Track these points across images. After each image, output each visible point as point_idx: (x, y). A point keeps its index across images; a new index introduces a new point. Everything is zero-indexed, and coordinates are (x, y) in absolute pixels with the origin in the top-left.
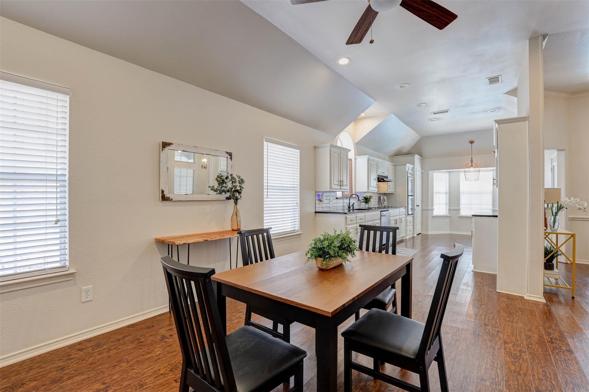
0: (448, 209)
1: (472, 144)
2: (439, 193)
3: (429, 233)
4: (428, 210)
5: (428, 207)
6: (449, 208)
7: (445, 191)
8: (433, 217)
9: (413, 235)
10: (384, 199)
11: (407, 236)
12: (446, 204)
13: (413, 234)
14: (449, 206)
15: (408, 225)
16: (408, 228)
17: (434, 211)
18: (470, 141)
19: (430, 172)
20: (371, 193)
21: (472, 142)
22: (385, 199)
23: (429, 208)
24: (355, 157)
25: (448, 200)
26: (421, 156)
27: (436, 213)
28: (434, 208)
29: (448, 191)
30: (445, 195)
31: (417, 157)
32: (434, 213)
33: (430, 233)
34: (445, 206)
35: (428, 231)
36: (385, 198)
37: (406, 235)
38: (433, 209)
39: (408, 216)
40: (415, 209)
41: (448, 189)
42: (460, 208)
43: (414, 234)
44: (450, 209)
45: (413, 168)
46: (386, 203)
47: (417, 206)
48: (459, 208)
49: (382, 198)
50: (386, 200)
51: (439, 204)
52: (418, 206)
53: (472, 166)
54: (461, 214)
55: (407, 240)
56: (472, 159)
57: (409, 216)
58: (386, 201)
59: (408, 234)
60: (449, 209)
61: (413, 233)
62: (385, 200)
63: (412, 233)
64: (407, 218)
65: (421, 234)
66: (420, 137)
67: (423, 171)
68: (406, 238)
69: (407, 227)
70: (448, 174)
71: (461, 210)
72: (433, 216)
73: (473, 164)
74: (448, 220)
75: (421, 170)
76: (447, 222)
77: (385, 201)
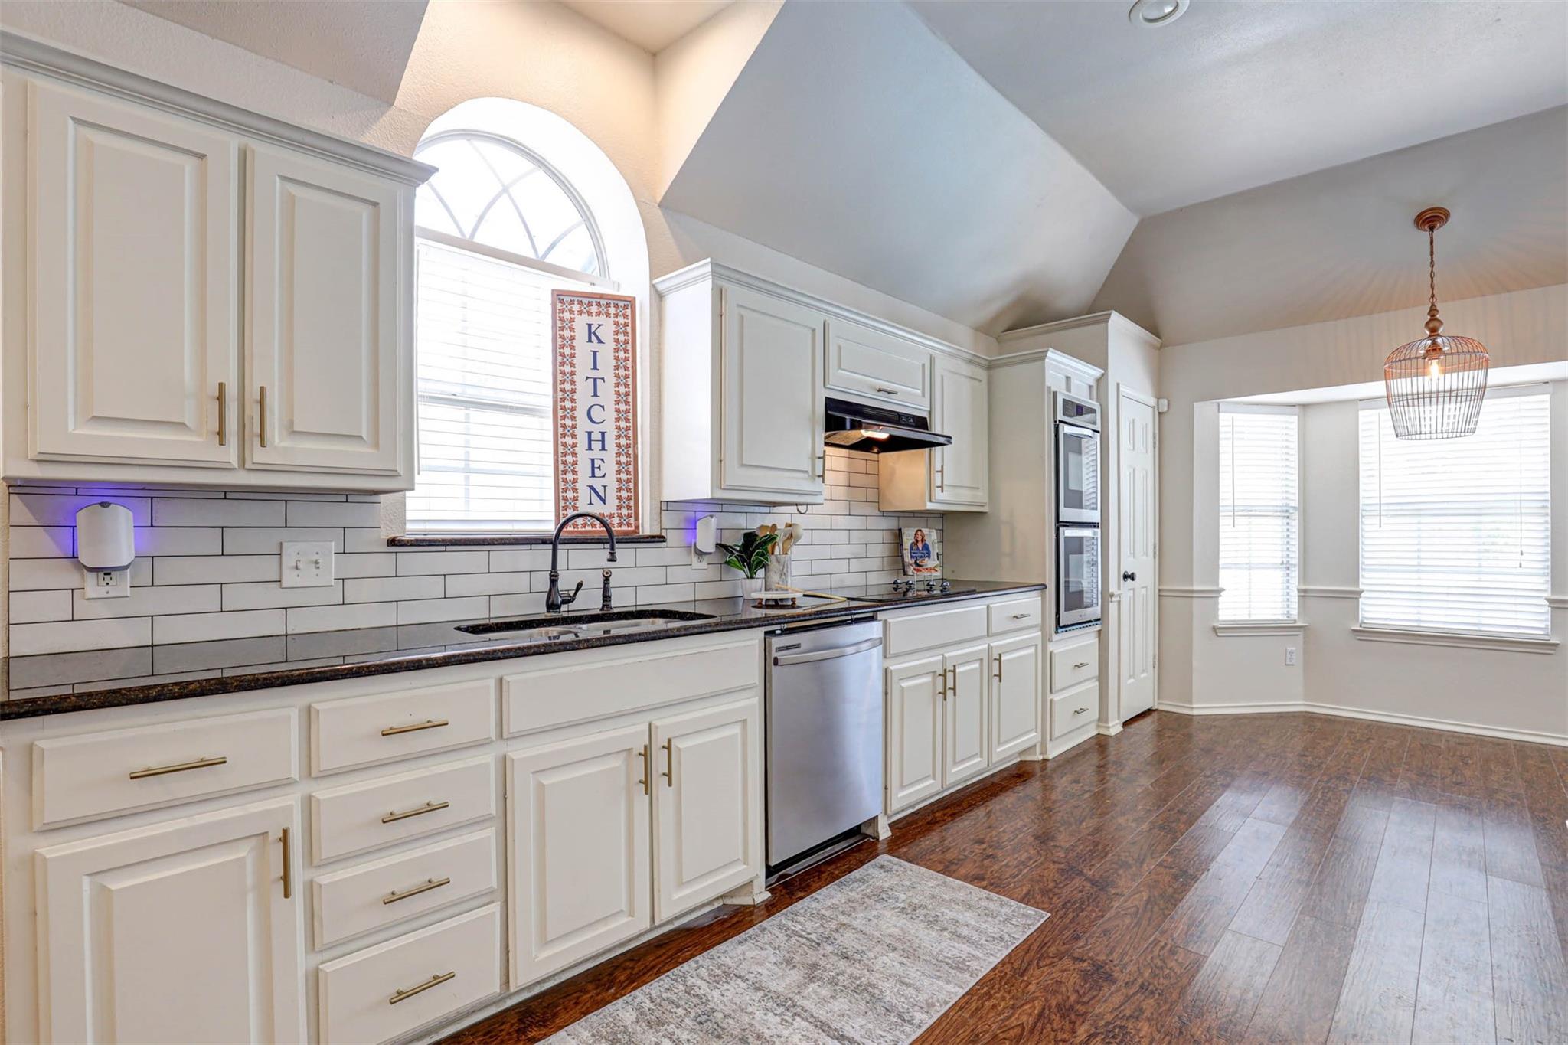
0: (1296, 593)
1: (1432, 229)
2: (1250, 512)
3: (1195, 712)
4: (1188, 595)
5: (1192, 585)
6: (1303, 587)
7: (1279, 503)
8: (1215, 629)
9: (1098, 726)
10: (920, 546)
11: (1049, 745)
12: (1288, 569)
13: (1099, 720)
14: (1304, 577)
15: (1057, 686)
16: (1057, 698)
17: (1220, 599)
18: (1420, 215)
19: (1198, 406)
20: (793, 509)
21: (1431, 219)
22: (928, 542)
23: (1196, 588)
24: (653, 287)
25: (1295, 549)
26: (1153, 329)
27: (1231, 609)
28: (1221, 586)
29: (1295, 504)
30: (1279, 521)
31: (1119, 326)
32: (1220, 612)
33: (1200, 708)
34: (1279, 575)
35: (1191, 702)
36: (932, 536)
37: (1047, 735)
38: (1219, 591)
39: (1055, 637)
40: (1112, 596)
41: (1295, 491)
42: (1361, 587)
43: (1107, 721)
44: (1305, 591)
45: (1101, 381)
46: (931, 562)
47: (1126, 577)
48: (1358, 585)
49: (908, 540)
50: (935, 550)
51: (1250, 567)
52: (1132, 577)
53: (1434, 350)
54: (1367, 615)
55: (1049, 764)
56: (1433, 311)
57: (1061, 636)
58: (934, 555)
59: (1056, 734)
60: (1299, 590)
61: (1103, 718)
62: (926, 547)
63: (1097, 716)
64: (1051, 647)
65: (1155, 715)
66: (1135, 221)
67: (1164, 402)
68: (1044, 752)
69: (1050, 697)
70: (1295, 418)
71: (1363, 595)
72: (1217, 625)
73: (1439, 340)
74: (1295, 647)
75: (1152, 401)
76: (1291, 653)
77: (929, 557)
